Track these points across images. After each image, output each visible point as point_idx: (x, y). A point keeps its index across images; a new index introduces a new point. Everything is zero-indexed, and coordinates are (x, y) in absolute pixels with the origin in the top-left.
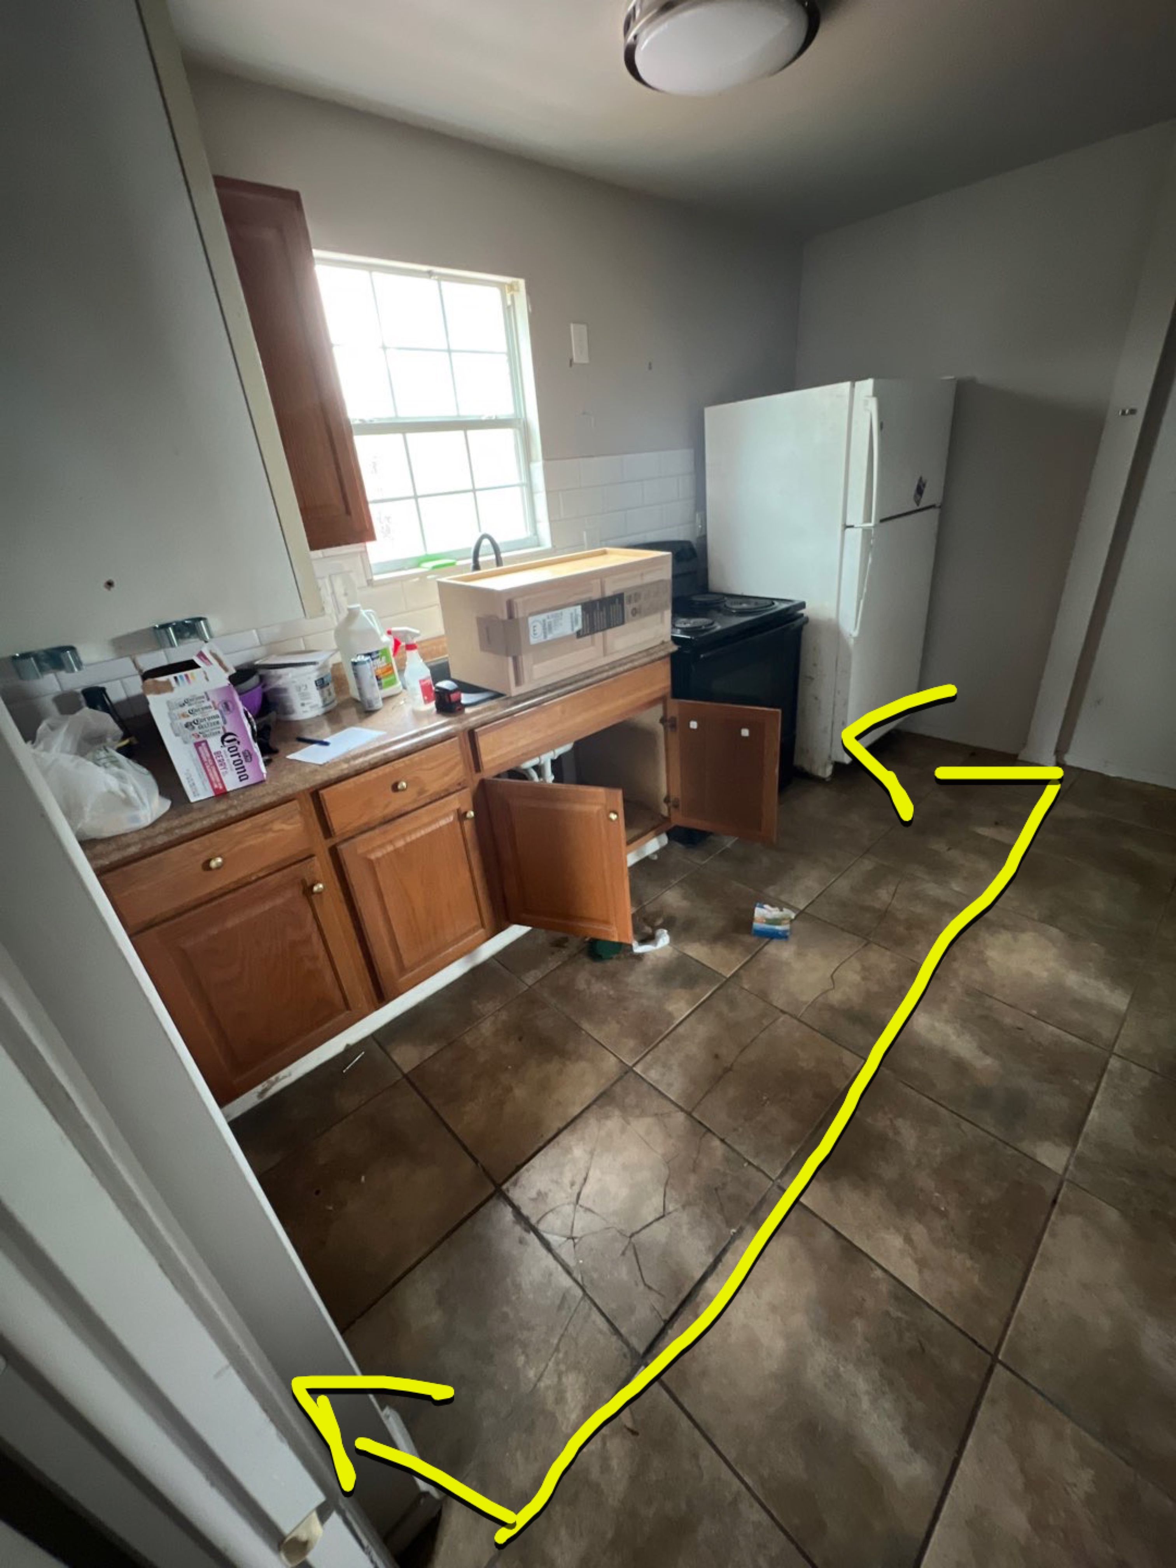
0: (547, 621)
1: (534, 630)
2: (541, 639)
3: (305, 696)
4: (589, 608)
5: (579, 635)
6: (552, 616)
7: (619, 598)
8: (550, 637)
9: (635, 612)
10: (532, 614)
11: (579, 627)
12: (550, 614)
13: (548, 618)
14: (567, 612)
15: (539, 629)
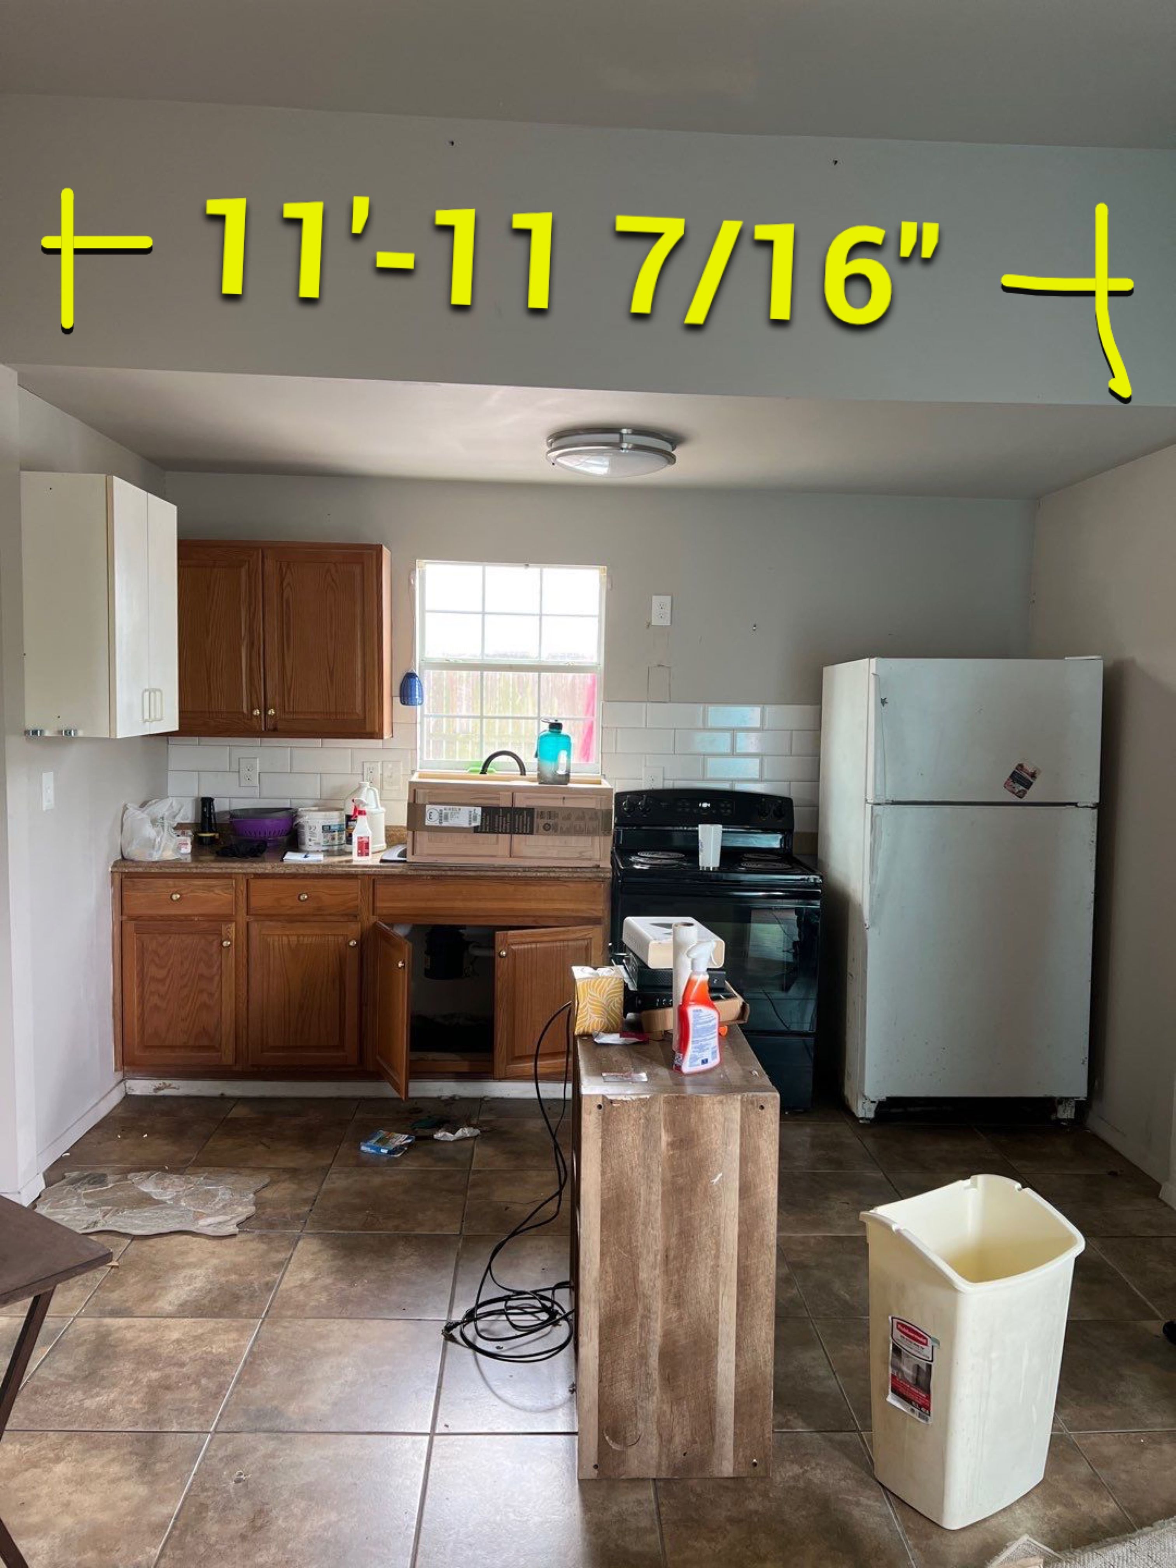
0: (444, 811)
1: (430, 815)
2: (437, 824)
3: (313, 834)
4: (489, 812)
5: (476, 830)
6: (450, 809)
7: (530, 811)
8: (445, 824)
9: (547, 828)
10: (431, 803)
11: (478, 823)
12: (448, 807)
13: (445, 809)
14: (465, 810)
15: (435, 816)
